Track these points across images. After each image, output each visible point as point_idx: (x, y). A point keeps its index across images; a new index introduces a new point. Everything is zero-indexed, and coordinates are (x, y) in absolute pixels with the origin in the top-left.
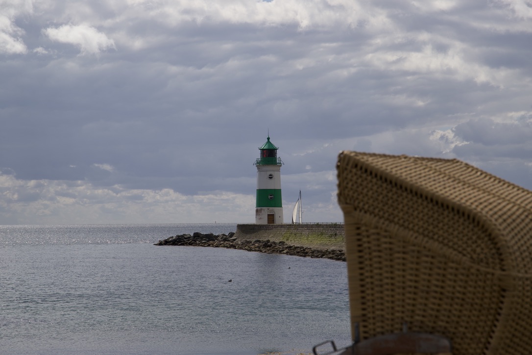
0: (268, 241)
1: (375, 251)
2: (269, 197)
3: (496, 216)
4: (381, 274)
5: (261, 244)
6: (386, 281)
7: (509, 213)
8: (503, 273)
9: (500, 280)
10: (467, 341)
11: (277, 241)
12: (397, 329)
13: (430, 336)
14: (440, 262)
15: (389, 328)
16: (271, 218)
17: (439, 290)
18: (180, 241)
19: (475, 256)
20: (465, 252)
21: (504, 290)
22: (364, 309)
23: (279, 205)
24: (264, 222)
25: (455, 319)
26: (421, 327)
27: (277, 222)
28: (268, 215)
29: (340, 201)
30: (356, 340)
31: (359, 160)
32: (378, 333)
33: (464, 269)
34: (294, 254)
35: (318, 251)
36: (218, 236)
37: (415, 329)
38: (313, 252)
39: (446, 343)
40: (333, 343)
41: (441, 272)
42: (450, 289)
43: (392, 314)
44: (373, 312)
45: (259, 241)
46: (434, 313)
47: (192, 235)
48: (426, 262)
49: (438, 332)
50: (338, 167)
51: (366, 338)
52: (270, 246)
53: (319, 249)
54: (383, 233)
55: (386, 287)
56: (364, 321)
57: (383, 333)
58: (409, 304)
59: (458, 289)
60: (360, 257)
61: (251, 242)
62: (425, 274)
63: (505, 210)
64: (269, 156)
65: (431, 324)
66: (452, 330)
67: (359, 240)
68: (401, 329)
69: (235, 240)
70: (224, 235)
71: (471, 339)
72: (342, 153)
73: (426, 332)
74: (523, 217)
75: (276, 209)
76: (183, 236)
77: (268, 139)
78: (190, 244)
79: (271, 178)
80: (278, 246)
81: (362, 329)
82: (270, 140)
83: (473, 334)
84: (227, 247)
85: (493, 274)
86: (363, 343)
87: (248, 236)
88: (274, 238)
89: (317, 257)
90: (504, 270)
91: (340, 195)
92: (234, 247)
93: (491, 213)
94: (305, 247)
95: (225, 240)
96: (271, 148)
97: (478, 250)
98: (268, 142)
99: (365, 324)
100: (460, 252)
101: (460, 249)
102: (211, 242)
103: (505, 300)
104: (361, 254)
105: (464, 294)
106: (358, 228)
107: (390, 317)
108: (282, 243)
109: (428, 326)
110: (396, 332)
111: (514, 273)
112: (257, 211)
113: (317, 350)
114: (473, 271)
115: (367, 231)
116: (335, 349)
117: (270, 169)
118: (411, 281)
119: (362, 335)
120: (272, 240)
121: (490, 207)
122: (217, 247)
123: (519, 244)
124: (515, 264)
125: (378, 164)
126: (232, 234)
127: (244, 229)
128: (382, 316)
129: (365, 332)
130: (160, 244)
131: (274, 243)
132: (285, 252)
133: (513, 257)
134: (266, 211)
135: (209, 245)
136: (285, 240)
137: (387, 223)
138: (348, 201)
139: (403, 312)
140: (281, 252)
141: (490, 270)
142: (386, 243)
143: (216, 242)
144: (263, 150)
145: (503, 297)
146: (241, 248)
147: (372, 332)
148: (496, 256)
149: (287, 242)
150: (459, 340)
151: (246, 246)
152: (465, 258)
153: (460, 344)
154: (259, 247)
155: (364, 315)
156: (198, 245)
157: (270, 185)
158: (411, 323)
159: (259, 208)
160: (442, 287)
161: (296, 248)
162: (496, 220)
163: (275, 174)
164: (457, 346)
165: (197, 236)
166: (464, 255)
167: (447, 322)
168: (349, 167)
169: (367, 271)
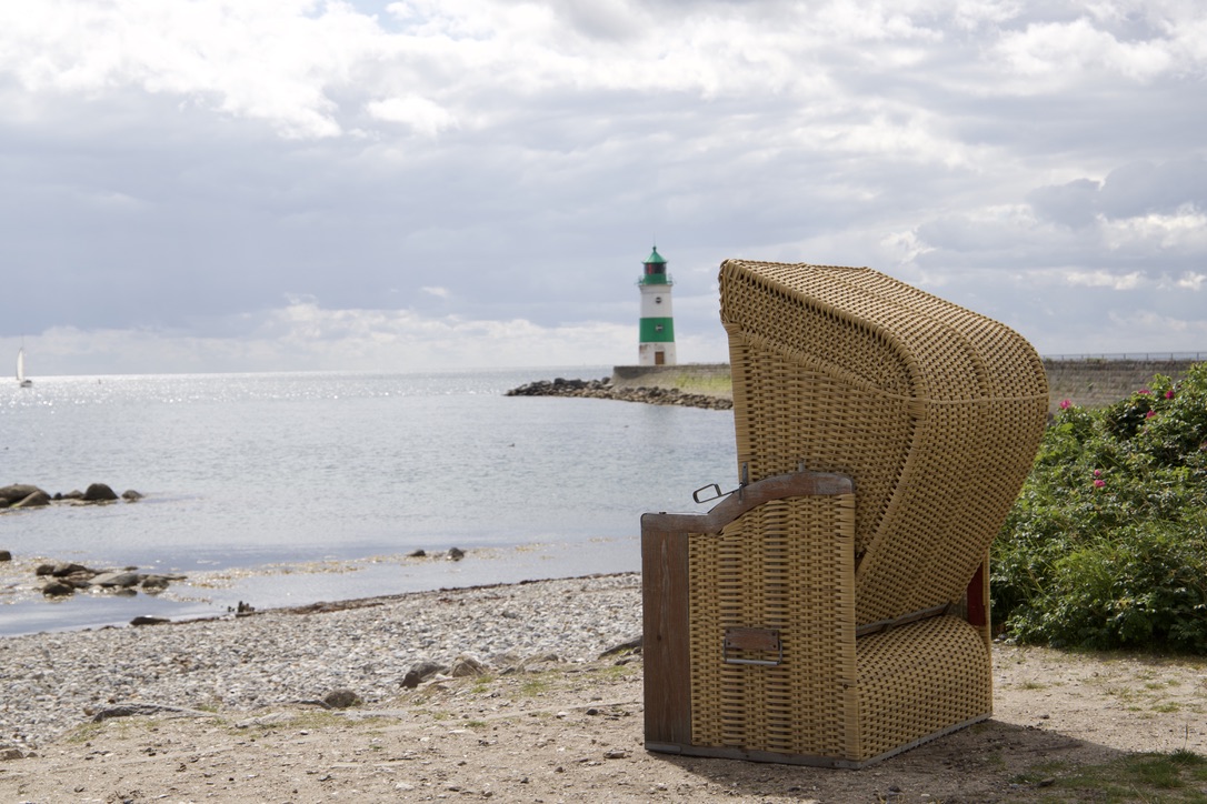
0: (656, 388)
1: (766, 378)
2: (657, 328)
3: (907, 334)
4: (772, 405)
5: (647, 392)
6: (779, 412)
7: (923, 330)
8: (913, 399)
9: (909, 407)
10: (873, 479)
11: (669, 388)
12: (792, 468)
13: (830, 475)
14: (842, 389)
15: (783, 467)
16: (660, 357)
17: (840, 421)
18: (536, 390)
19: (881, 381)
20: (869, 376)
21: (915, 420)
22: (753, 447)
23: (672, 340)
24: (651, 362)
25: (859, 454)
26: (818, 466)
27: (669, 362)
28: (657, 353)
29: (723, 318)
30: (744, 484)
31: (745, 270)
32: (770, 473)
33: (869, 396)
34: (691, 405)
35: (725, 401)
36: (588, 383)
37: (812, 468)
38: (717, 402)
39: (847, 482)
40: (717, 487)
41: (843, 400)
42: (853, 420)
43: (786, 451)
44: (764, 450)
45: (644, 389)
46: (835, 448)
47: (553, 381)
48: (826, 389)
49: (840, 470)
50: (721, 278)
51: (755, 480)
52: (659, 395)
53: (726, 398)
54: (775, 357)
55: (778, 419)
56: (753, 460)
57: (775, 474)
58: (805, 439)
59: (862, 419)
60: (748, 385)
61: (632, 390)
62: (824, 403)
63: (919, 326)
64: (656, 272)
65: (831, 462)
66: (856, 467)
67: (747, 365)
68: (797, 469)
69: (610, 387)
70: (596, 381)
71: (877, 477)
72: (726, 262)
73: (826, 471)
74: (940, 334)
75: (666, 345)
76: (540, 383)
77: (654, 248)
78: (551, 394)
79: (658, 302)
80: (669, 395)
81: (751, 470)
82: (657, 251)
83: (879, 471)
84: (600, 397)
85: (901, 401)
86: (752, 486)
87: (629, 382)
88: (662, 383)
89: (723, 408)
90: (914, 396)
91: (723, 312)
92: (609, 396)
93: (901, 330)
94: (706, 395)
95: (598, 387)
96: (658, 261)
97: (885, 373)
98: (655, 253)
99: (754, 463)
100: (864, 377)
101: (864, 373)
102: (579, 391)
103: (915, 431)
104: (749, 382)
105: (869, 425)
106: (746, 351)
107: (783, 454)
108: (675, 391)
109: (828, 464)
110: (790, 471)
111: (926, 399)
112: (641, 348)
113: (698, 494)
114: (878, 397)
115: (756, 354)
116: (720, 495)
117: (657, 290)
118: (808, 411)
119: (751, 476)
120: (661, 387)
121: (901, 323)
122: (587, 396)
123: (933, 366)
124: (927, 388)
125: (770, 275)
126: (606, 380)
127: (624, 372)
128: (774, 453)
129: (754, 473)
130: (510, 394)
131: (665, 391)
132: (679, 402)
133: (925, 380)
134: (653, 347)
135: (576, 395)
136: (679, 387)
137: (779, 344)
138: (733, 319)
139: (798, 449)
140: (673, 402)
141: (898, 396)
142: (778, 368)
143: (586, 391)
144: (647, 265)
145: (914, 427)
146: (619, 399)
147: (762, 473)
148: (906, 379)
149: (681, 389)
150: (862, 479)
151: (626, 395)
152: (870, 383)
153: (863, 483)
154: (644, 397)
155: (753, 453)
156: (562, 395)
157: (657, 312)
158: (808, 460)
159: (643, 344)
160: (843, 418)
161: (694, 397)
162: (906, 338)
163: (664, 297)
164: (861, 486)
165: (560, 383)
166: (869, 380)
167: (849, 459)
168: (734, 279)
169: (756, 402)
